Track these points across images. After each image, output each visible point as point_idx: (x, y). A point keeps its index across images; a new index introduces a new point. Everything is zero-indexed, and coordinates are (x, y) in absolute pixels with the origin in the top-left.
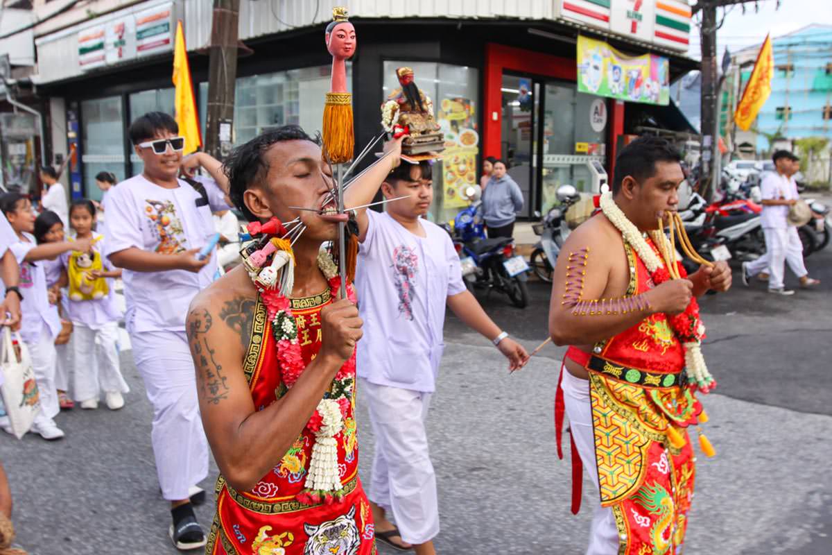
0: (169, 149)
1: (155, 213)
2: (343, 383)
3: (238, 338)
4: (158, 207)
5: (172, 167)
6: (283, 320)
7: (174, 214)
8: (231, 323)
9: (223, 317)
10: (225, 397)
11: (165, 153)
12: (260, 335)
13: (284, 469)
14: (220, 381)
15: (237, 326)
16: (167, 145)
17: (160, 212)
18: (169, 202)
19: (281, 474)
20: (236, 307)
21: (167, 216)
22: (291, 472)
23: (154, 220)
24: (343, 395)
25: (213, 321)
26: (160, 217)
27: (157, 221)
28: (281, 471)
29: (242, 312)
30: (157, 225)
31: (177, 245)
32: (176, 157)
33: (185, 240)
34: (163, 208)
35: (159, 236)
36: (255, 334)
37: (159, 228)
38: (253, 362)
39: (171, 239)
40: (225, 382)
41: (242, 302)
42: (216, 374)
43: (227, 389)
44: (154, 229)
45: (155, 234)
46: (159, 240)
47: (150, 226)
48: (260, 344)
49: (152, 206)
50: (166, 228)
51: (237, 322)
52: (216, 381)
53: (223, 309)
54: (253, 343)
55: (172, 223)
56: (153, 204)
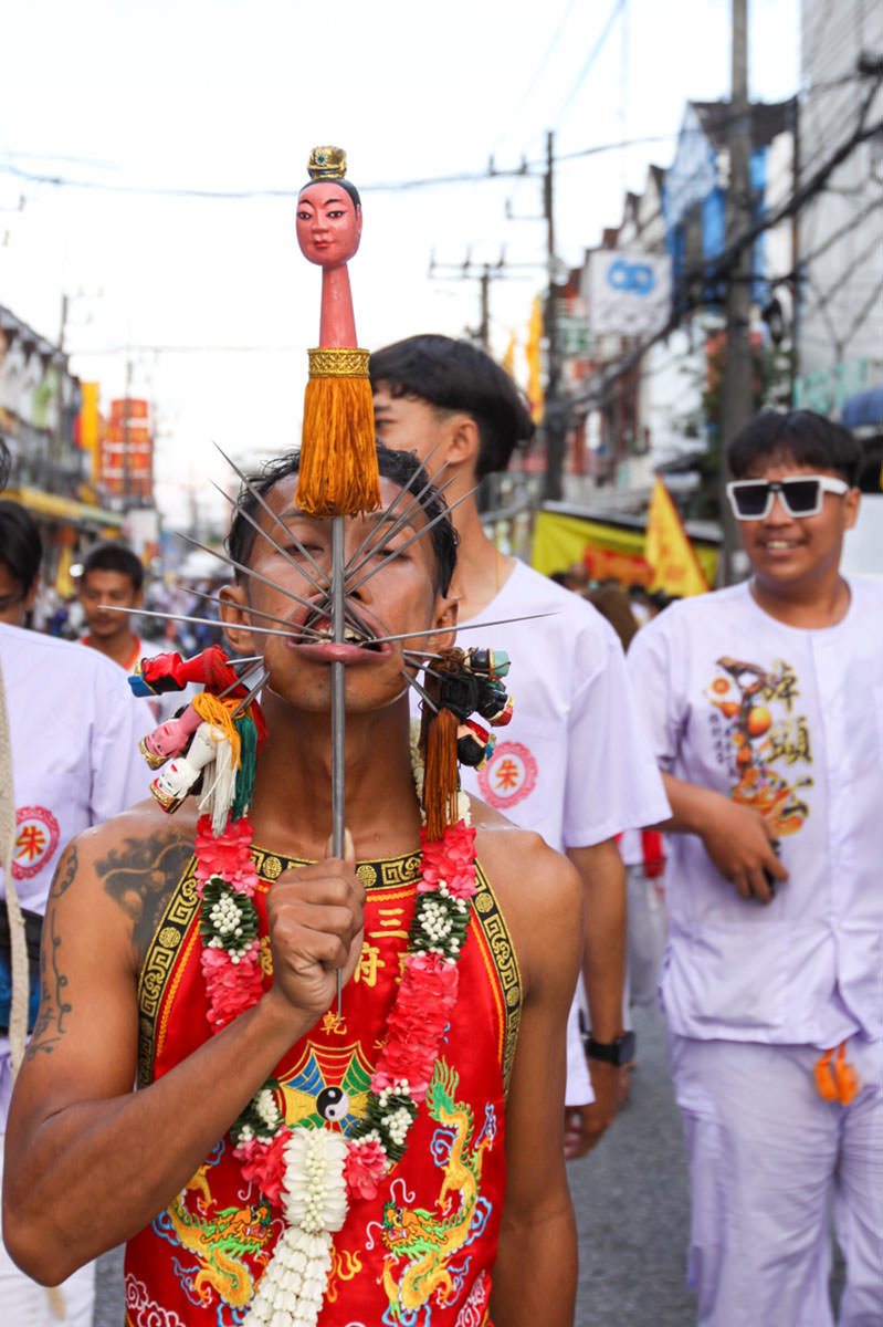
0: (778, 509)
1: (734, 697)
2: (383, 1103)
3: (123, 923)
4: (748, 680)
5: (782, 559)
6: (216, 899)
7: (789, 705)
8: (116, 887)
9: (101, 869)
10: (49, 1050)
11: (763, 517)
12: (181, 928)
13: (205, 1285)
14: (56, 1013)
15: (133, 897)
16: (771, 497)
17: (747, 696)
18: (786, 668)
19: (195, 1296)
20: (148, 855)
21: (767, 709)
22: (225, 1299)
23: (728, 715)
24: (375, 1133)
25: (77, 874)
26: (746, 709)
27: (735, 718)
28: (196, 1286)
29: (160, 868)
30: (735, 732)
31: (783, 791)
32: (796, 532)
33: (809, 782)
34: (761, 686)
35: (734, 762)
36: (168, 923)
37: (736, 742)
38: (155, 990)
39: (764, 773)
40: (65, 1015)
41: (171, 847)
42: (54, 997)
43: (61, 1031)
44: (725, 741)
45: (725, 754)
46: (732, 773)
47: (715, 732)
48: (174, 949)
49: (729, 678)
50: (757, 743)
51: (137, 889)
52: (50, 1010)
53: (112, 854)
54: (158, 943)
55: (776, 731)
56: (736, 670)
